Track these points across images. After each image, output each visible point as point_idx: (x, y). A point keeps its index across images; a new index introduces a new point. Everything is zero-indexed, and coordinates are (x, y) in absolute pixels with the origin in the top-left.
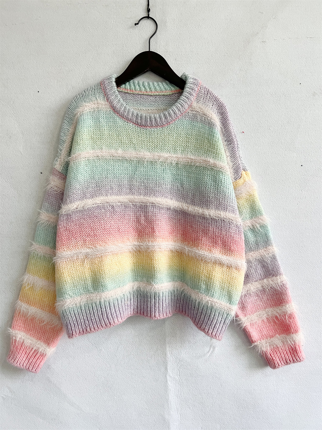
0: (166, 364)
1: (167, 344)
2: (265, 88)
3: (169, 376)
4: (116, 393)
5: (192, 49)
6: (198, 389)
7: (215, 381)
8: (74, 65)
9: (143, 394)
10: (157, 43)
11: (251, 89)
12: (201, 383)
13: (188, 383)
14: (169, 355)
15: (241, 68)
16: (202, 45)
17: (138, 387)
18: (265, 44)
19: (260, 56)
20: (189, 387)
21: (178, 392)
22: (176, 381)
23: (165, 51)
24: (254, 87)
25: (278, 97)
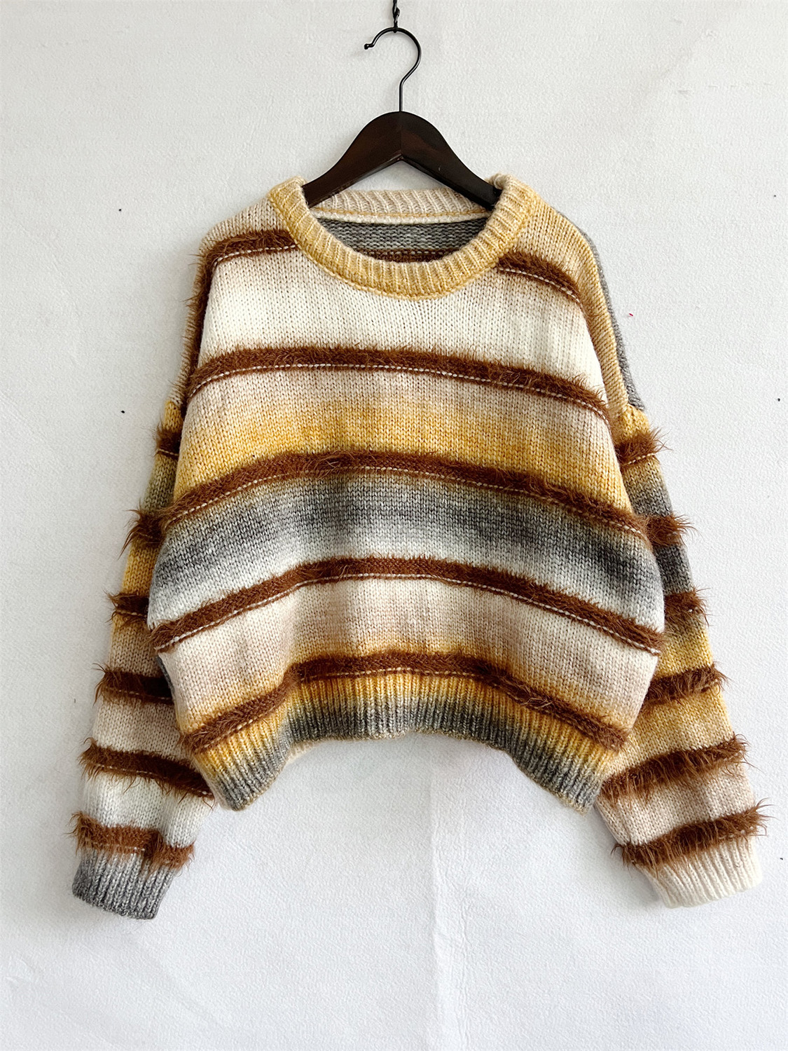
0: (432, 904)
1: (435, 852)
2: (687, 206)
3: (439, 934)
4: (301, 978)
5: (505, 108)
6: (512, 969)
7: (556, 947)
8: (210, 144)
9: (370, 981)
10: (417, 93)
11: (651, 209)
12: (521, 952)
13: (486, 954)
14: (439, 879)
15: (627, 155)
16: (528, 99)
17: (357, 962)
18: (685, 97)
19: (673, 127)
20: (489, 963)
21: (462, 975)
22: (458, 946)
23: (437, 113)
24: (660, 205)
25: (720, 229)
